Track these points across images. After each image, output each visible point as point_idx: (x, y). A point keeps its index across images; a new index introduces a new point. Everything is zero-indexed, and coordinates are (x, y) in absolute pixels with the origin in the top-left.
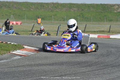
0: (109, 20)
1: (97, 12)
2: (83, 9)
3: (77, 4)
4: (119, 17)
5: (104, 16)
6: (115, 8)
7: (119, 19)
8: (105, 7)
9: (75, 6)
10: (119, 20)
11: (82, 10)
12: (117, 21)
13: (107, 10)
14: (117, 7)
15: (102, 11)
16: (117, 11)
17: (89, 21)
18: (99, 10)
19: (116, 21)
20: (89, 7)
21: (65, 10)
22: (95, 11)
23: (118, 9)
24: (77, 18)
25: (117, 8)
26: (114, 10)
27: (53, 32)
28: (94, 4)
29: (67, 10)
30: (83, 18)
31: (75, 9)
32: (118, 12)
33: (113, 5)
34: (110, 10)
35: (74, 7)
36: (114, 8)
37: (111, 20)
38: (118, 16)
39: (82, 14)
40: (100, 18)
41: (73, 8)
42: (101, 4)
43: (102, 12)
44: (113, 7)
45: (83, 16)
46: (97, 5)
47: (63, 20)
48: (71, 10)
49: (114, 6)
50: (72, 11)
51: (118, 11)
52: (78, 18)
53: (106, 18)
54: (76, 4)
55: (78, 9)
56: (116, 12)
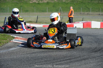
0: (25, 10)
1: (13, 3)
4: (35, 7)
7: (35, 9)
10: (35, 11)
13: (23, 1)
15: (18, 2)
16: (32, 2)
17: (5, 12)
19: (32, 12)
22: (11, 1)
26: (30, 0)
32: (33, 3)
34: (25, 1)
37: (27, 11)
38: (34, 6)
43: (17, 3)
51: (34, 2)
53: (22, 9)
56: (31, 2)
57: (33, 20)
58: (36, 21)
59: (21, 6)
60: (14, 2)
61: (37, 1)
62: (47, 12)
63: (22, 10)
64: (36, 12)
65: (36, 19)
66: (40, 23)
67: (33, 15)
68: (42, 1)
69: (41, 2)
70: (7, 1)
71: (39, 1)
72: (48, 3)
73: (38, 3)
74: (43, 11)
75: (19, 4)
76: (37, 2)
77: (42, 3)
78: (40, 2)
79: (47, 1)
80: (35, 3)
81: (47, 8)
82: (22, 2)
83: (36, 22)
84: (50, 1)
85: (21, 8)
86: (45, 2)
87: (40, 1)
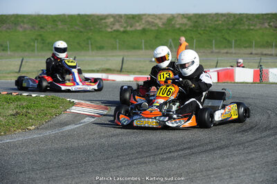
0: (97, 47)
1: (72, 31)
2: (42, 26)
3: (30, 15)
4: (118, 40)
5: (88, 39)
6: (109, 23)
8: (87, 20)
9: (25, 20)
11: (41, 28)
12: (114, 48)
13: (92, 28)
14: (112, 20)
15: (82, 30)
16: (111, 28)
18: (76, 28)
20: (54, 21)
21: (4, 29)
22: (68, 28)
23: (114, 25)
24: (30, 45)
25: (111, 22)
26: (107, 26)
27: (8, 73)
28: (64, 15)
29: (9, 29)
30: (43, 43)
31: (26, 26)
32: (114, 31)
33: (102, 15)
34: (97, 26)
35: (23, 22)
36: (105, 23)
37: (101, 48)
38: (114, 38)
39: (41, 35)
40: (78, 43)
41: (22, 24)
42: (79, 15)
43: (81, 32)
44: (103, 21)
45: (43, 40)
46: (71, 17)
47: (3, 50)
48: (18, 28)
49: (105, 19)
50: (21, 30)
51: (115, 28)
52: (32, 44)
54: (27, 15)
55: (33, 27)
56: (109, 30)
57: (113, 67)
58: (120, 69)
59: (89, 39)
60: (73, 29)
61: (122, 27)
62: (142, 49)
63: (90, 46)
64: (120, 49)
65: (121, 65)
66: (129, 72)
67: (113, 56)
68: (131, 27)
69: (131, 29)
70: (60, 27)
71: (125, 28)
72: (144, 31)
73: (125, 32)
74: (134, 48)
75: (85, 34)
76: (122, 29)
77: (132, 31)
78: (129, 29)
79: (142, 26)
80: (118, 31)
81: (143, 41)
82: (91, 30)
83: (121, 71)
84: (148, 27)
85: (90, 43)
86: (139, 28)
87: (127, 26)
